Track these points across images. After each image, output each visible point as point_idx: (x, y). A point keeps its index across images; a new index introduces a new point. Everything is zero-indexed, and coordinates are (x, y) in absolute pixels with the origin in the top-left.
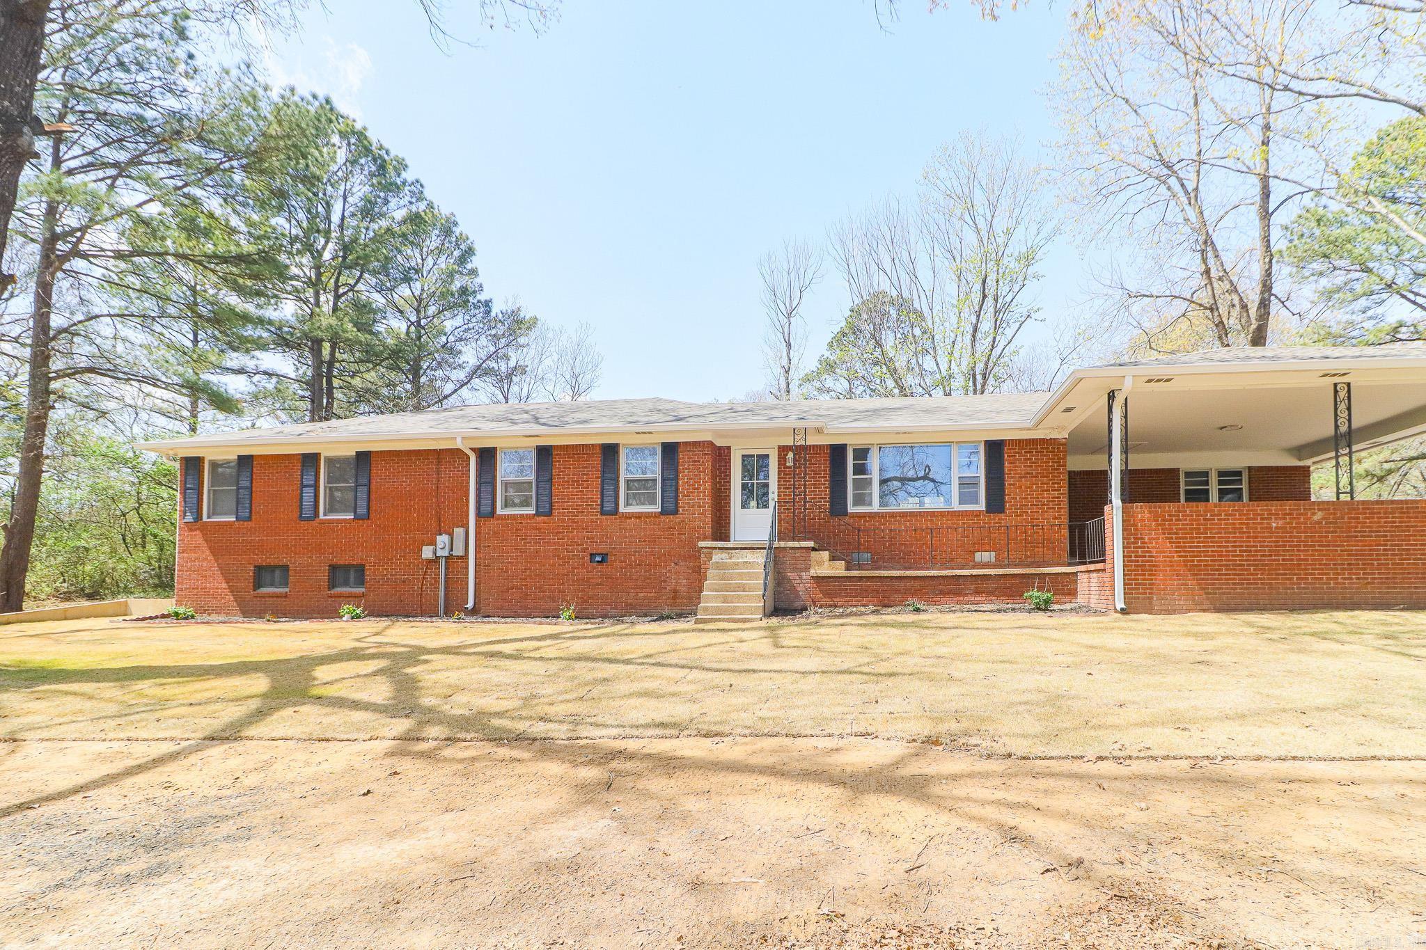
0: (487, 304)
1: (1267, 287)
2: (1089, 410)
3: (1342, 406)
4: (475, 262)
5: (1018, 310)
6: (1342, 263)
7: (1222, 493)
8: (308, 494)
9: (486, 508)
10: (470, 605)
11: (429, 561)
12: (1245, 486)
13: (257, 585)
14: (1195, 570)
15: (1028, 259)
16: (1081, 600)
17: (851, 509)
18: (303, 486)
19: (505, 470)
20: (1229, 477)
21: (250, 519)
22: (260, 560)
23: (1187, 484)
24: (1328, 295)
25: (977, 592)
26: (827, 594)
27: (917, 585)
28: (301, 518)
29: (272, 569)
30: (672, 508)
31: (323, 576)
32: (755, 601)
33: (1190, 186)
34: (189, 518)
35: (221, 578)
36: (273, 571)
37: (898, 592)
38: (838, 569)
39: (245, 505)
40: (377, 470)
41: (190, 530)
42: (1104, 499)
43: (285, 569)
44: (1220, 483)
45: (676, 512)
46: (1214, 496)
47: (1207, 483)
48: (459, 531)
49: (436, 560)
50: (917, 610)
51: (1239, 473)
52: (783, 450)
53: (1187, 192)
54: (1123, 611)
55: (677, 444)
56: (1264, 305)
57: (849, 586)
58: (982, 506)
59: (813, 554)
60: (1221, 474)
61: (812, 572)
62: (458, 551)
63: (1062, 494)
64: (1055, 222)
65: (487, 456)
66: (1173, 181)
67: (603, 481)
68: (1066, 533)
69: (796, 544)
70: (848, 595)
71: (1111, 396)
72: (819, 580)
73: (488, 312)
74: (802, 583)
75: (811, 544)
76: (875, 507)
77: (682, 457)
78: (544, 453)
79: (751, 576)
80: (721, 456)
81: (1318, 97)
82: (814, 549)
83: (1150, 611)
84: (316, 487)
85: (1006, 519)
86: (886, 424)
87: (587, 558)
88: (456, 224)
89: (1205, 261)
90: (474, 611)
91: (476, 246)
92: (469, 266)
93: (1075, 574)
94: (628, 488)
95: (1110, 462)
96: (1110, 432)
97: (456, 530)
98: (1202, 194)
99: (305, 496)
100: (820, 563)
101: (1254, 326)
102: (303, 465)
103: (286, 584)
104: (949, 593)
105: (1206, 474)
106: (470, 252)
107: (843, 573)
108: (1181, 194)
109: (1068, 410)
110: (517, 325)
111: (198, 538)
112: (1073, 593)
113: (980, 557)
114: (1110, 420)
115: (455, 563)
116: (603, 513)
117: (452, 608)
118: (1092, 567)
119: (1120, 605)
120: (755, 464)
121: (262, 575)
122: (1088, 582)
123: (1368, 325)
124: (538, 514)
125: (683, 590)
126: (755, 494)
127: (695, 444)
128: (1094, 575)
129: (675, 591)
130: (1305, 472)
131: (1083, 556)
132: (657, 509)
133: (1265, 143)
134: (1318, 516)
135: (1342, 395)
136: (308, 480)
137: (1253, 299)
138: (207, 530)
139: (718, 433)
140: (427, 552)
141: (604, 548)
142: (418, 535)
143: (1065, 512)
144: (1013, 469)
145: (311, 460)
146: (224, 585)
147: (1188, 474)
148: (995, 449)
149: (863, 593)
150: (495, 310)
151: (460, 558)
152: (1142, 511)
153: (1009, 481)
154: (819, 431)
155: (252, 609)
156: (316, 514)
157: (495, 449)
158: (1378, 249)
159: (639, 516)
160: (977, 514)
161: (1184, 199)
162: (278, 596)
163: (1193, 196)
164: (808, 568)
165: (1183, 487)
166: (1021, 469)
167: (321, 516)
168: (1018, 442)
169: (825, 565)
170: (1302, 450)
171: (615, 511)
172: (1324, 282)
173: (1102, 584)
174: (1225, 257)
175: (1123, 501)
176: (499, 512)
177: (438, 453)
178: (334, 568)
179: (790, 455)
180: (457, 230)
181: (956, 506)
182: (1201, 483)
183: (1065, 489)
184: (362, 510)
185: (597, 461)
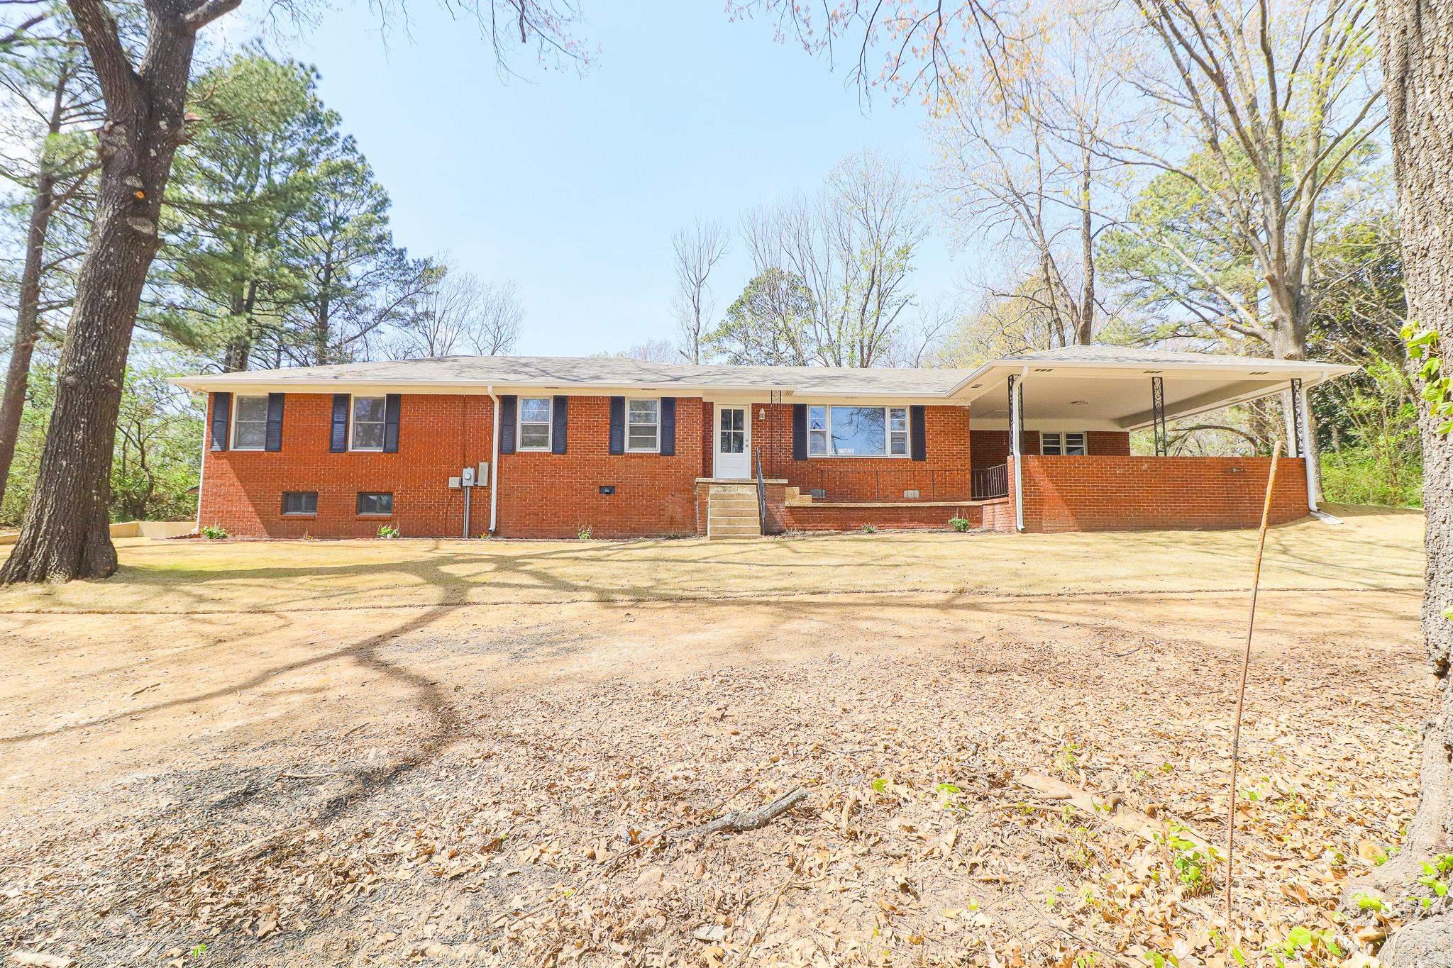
0: (401, 252)
1: (1090, 293)
2: (993, 387)
3: (1158, 393)
4: (388, 212)
5: (896, 296)
6: (1137, 274)
7: (1069, 450)
8: (339, 429)
9: (506, 447)
10: (492, 528)
11: (454, 490)
12: (1085, 446)
13: (285, 509)
14: (1067, 502)
15: (905, 252)
16: (985, 526)
17: (809, 455)
18: (333, 422)
19: (523, 416)
20: (1073, 438)
21: (279, 449)
22: (288, 487)
23: (1045, 443)
24: (1128, 297)
25: (911, 520)
26: (798, 521)
27: (867, 514)
28: (331, 450)
29: (297, 495)
30: (668, 449)
31: (352, 502)
32: (753, 524)
33: (1034, 212)
34: (217, 447)
35: (247, 502)
36: (300, 497)
37: (852, 519)
38: (807, 501)
39: (274, 438)
40: (405, 409)
41: (217, 458)
42: (1006, 451)
43: (313, 496)
44: (1068, 443)
45: (673, 454)
46: (1064, 452)
47: (1058, 443)
48: (483, 466)
49: (461, 489)
50: (871, 532)
51: (1080, 436)
52: (756, 407)
53: (1031, 217)
54: (1023, 531)
55: (674, 399)
56: (1088, 307)
57: (816, 515)
58: (908, 455)
59: (787, 489)
60: (1068, 436)
61: (787, 504)
62: (483, 482)
63: (964, 448)
64: (922, 225)
65: (509, 403)
66: (1021, 208)
67: (612, 427)
68: (969, 476)
69: (774, 481)
70: (814, 521)
71: (1011, 379)
72: (792, 509)
73: (400, 260)
74: (780, 514)
75: (786, 481)
76: (830, 453)
77: (679, 410)
78: (561, 403)
79: (750, 505)
80: (707, 409)
81: (1126, 163)
82: (787, 485)
83: (1040, 531)
84: (346, 423)
85: (927, 466)
86: (837, 390)
87: (597, 490)
88: (371, 174)
89: (1046, 270)
90: (495, 534)
91: (389, 196)
92: (382, 214)
93: (981, 507)
94: (631, 433)
95: (1011, 425)
96: (1011, 404)
97: (481, 464)
98: (1042, 220)
99: (336, 431)
100: (793, 497)
101: (1082, 323)
102: (334, 405)
103: (314, 509)
104: (890, 520)
105: (1058, 436)
106: (385, 202)
107: (810, 504)
108: (1026, 217)
109: (977, 386)
110: (429, 273)
111: (225, 465)
112: (979, 521)
113: (909, 494)
114: (1010, 396)
115: (479, 492)
116: (611, 453)
117: (476, 530)
118: (996, 501)
119: (1021, 527)
120: (732, 419)
121: (291, 499)
122: (992, 511)
123: (1157, 322)
124: (554, 452)
125: (678, 517)
126: (733, 443)
127: (689, 400)
128: (997, 507)
129: (672, 518)
130: (1125, 436)
131: (986, 494)
132: (658, 450)
133: (1087, 186)
134: (1145, 466)
135: (1158, 385)
136: (340, 417)
137: (1081, 305)
138: (236, 460)
139: (707, 392)
140: (454, 483)
141: (610, 482)
142: (444, 468)
143: (968, 461)
144: (932, 428)
145: (341, 401)
146: (251, 509)
147: (1045, 436)
148: (918, 412)
149: (824, 520)
150: (409, 257)
151: (483, 488)
152: (1033, 461)
153: (928, 437)
154: (789, 393)
155: (277, 531)
156: (346, 448)
157: (515, 397)
158: (1163, 266)
159: (641, 456)
160: (905, 461)
161: (1029, 222)
162: (306, 519)
163: (1037, 223)
164: (783, 500)
165: (1042, 446)
166: (937, 428)
167: (350, 449)
168: (935, 408)
169: (796, 498)
170: (1122, 421)
171: (621, 452)
172: (1123, 288)
173: (1007, 512)
174: (1059, 267)
175: (1021, 453)
176: (519, 449)
177: (464, 399)
178: (362, 495)
179: (762, 411)
180: (373, 180)
181: (889, 454)
182: (1053, 443)
183: (968, 445)
184: (392, 446)
185: (607, 410)
